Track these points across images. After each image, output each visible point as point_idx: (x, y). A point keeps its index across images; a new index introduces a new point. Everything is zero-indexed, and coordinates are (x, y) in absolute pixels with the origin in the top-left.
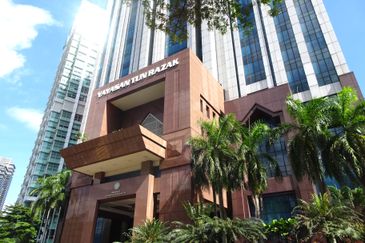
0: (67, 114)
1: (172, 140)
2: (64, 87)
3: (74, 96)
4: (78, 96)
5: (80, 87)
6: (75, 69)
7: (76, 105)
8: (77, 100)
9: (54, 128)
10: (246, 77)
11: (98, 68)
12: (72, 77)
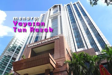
0: (10, 57)
1: (58, 61)
2: (11, 48)
3: (13, 51)
4: (15, 51)
5: (16, 48)
6: (16, 42)
7: (13, 54)
8: (14, 53)
9: (3, 61)
10: (77, 46)
11: (26, 41)
12: (15, 45)
